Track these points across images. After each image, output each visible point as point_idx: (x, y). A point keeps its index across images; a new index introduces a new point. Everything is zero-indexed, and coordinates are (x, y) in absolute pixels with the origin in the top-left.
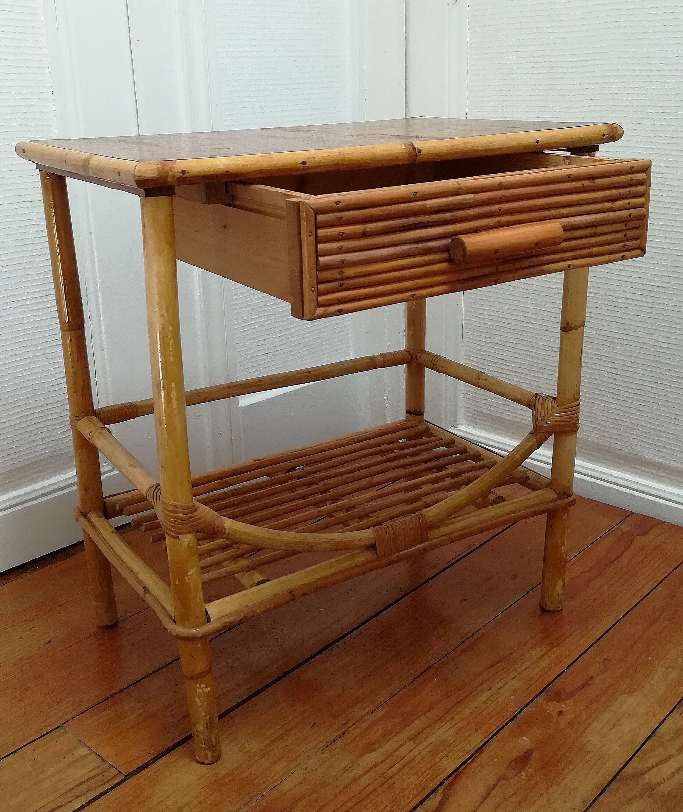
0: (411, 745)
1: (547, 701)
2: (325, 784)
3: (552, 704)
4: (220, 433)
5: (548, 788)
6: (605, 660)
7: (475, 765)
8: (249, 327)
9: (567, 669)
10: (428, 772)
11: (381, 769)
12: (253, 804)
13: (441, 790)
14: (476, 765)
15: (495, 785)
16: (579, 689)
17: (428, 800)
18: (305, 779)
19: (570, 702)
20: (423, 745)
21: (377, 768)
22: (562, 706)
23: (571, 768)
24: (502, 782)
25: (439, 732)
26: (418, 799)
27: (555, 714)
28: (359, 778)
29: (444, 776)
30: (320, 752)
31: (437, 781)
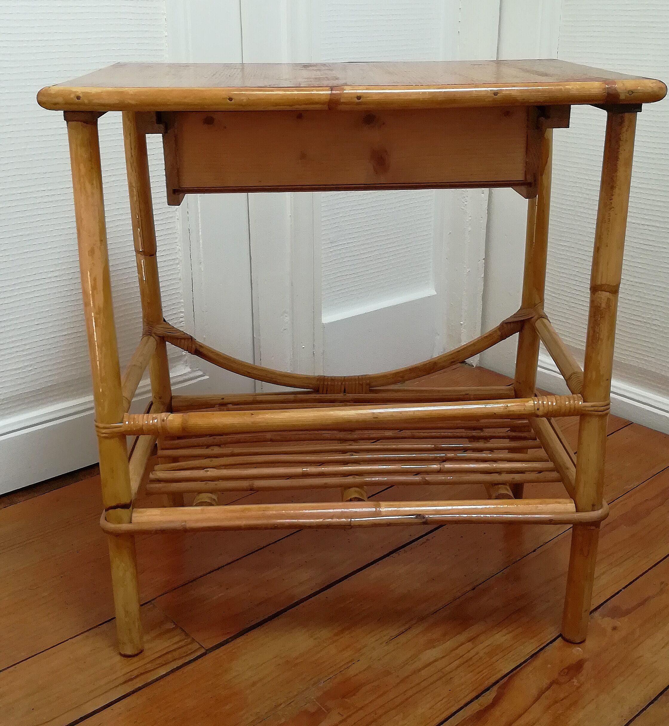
0: (469, 645)
1: (604, 616)
2: (388, 673)
3: (607, 619)
4: (303, 347)
5: (597, 696)
6: (662, 583)
7: (529, 669)
8: (335, 248)
9: (624, 588)
10: (484, 671)
11: (440, 664)
12: (321, 685)
13: (495, 688)
14: (531, 669)
15: (548, 688)
16: (634, 608)
17: (484, 696)
18: (369, 667)
19: (626, 619)
20: (481, 646)
21: (436, 663)
22: (617, 623)
23: (622, 679)
24: (554, 686)
25: (497, 636)
26: (474, 694)
27: (609, 629)
28: (420, 670)
29: (499, 676)
30: (384, 644)
31: (493, 680)
